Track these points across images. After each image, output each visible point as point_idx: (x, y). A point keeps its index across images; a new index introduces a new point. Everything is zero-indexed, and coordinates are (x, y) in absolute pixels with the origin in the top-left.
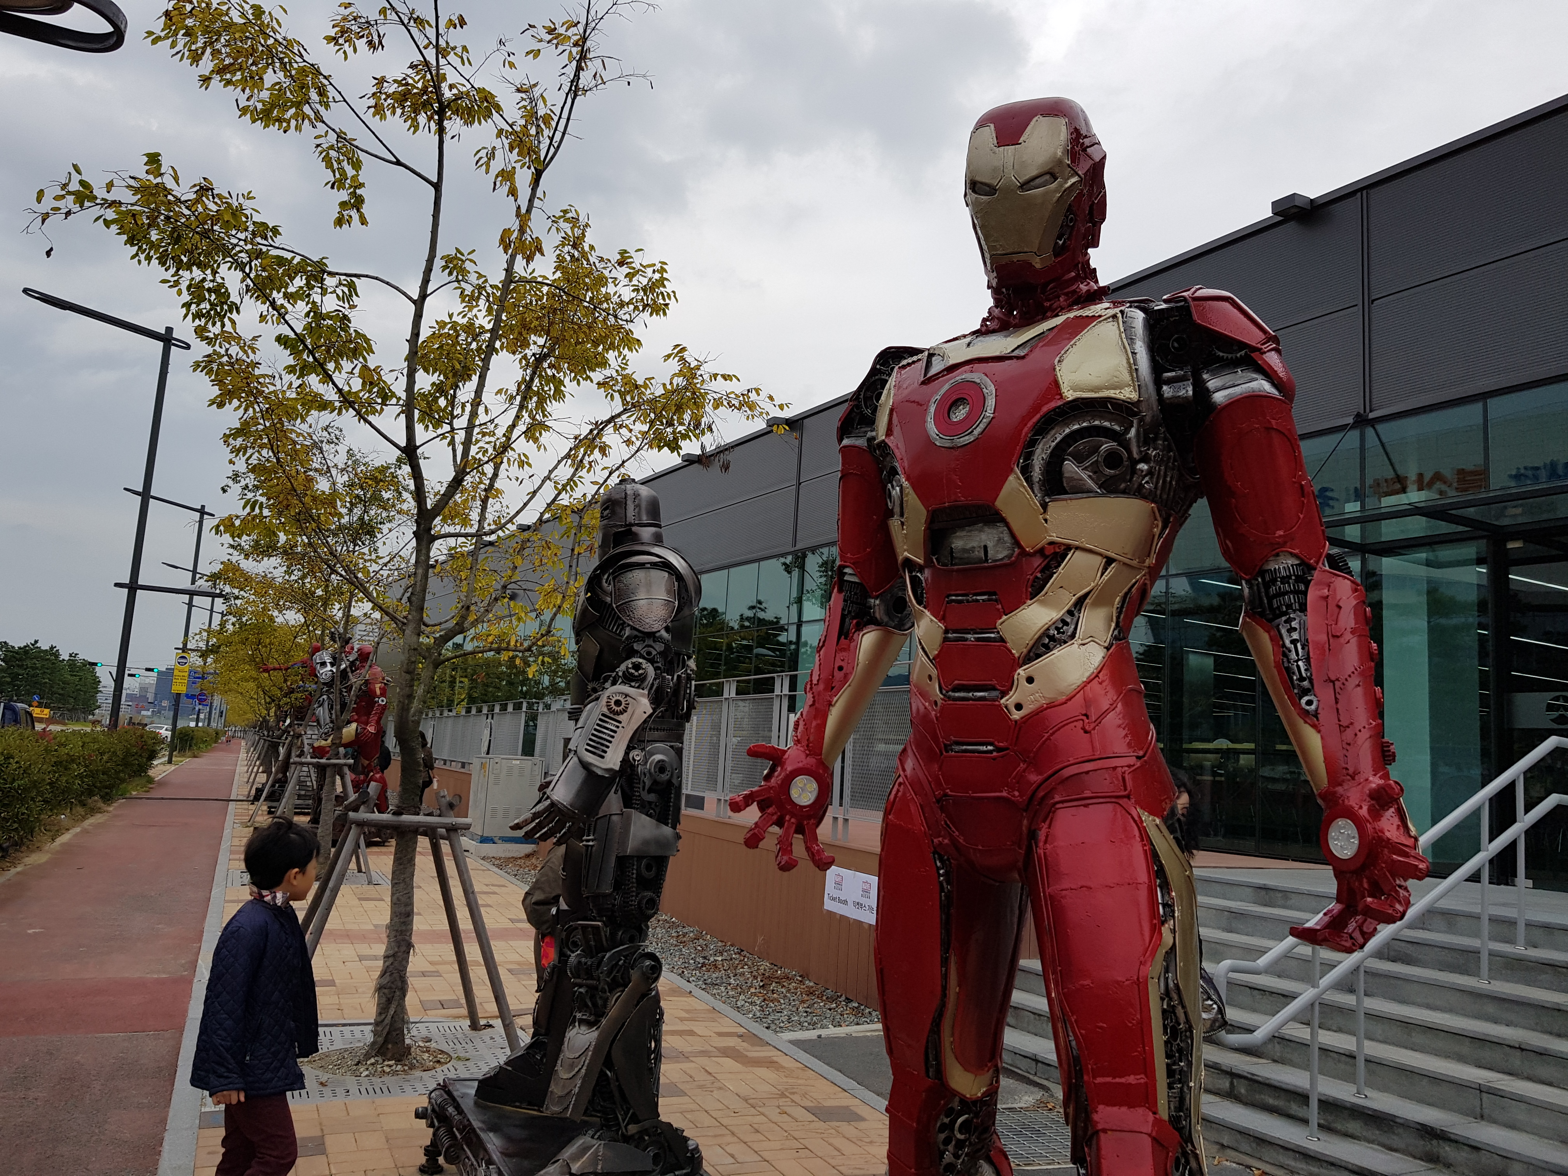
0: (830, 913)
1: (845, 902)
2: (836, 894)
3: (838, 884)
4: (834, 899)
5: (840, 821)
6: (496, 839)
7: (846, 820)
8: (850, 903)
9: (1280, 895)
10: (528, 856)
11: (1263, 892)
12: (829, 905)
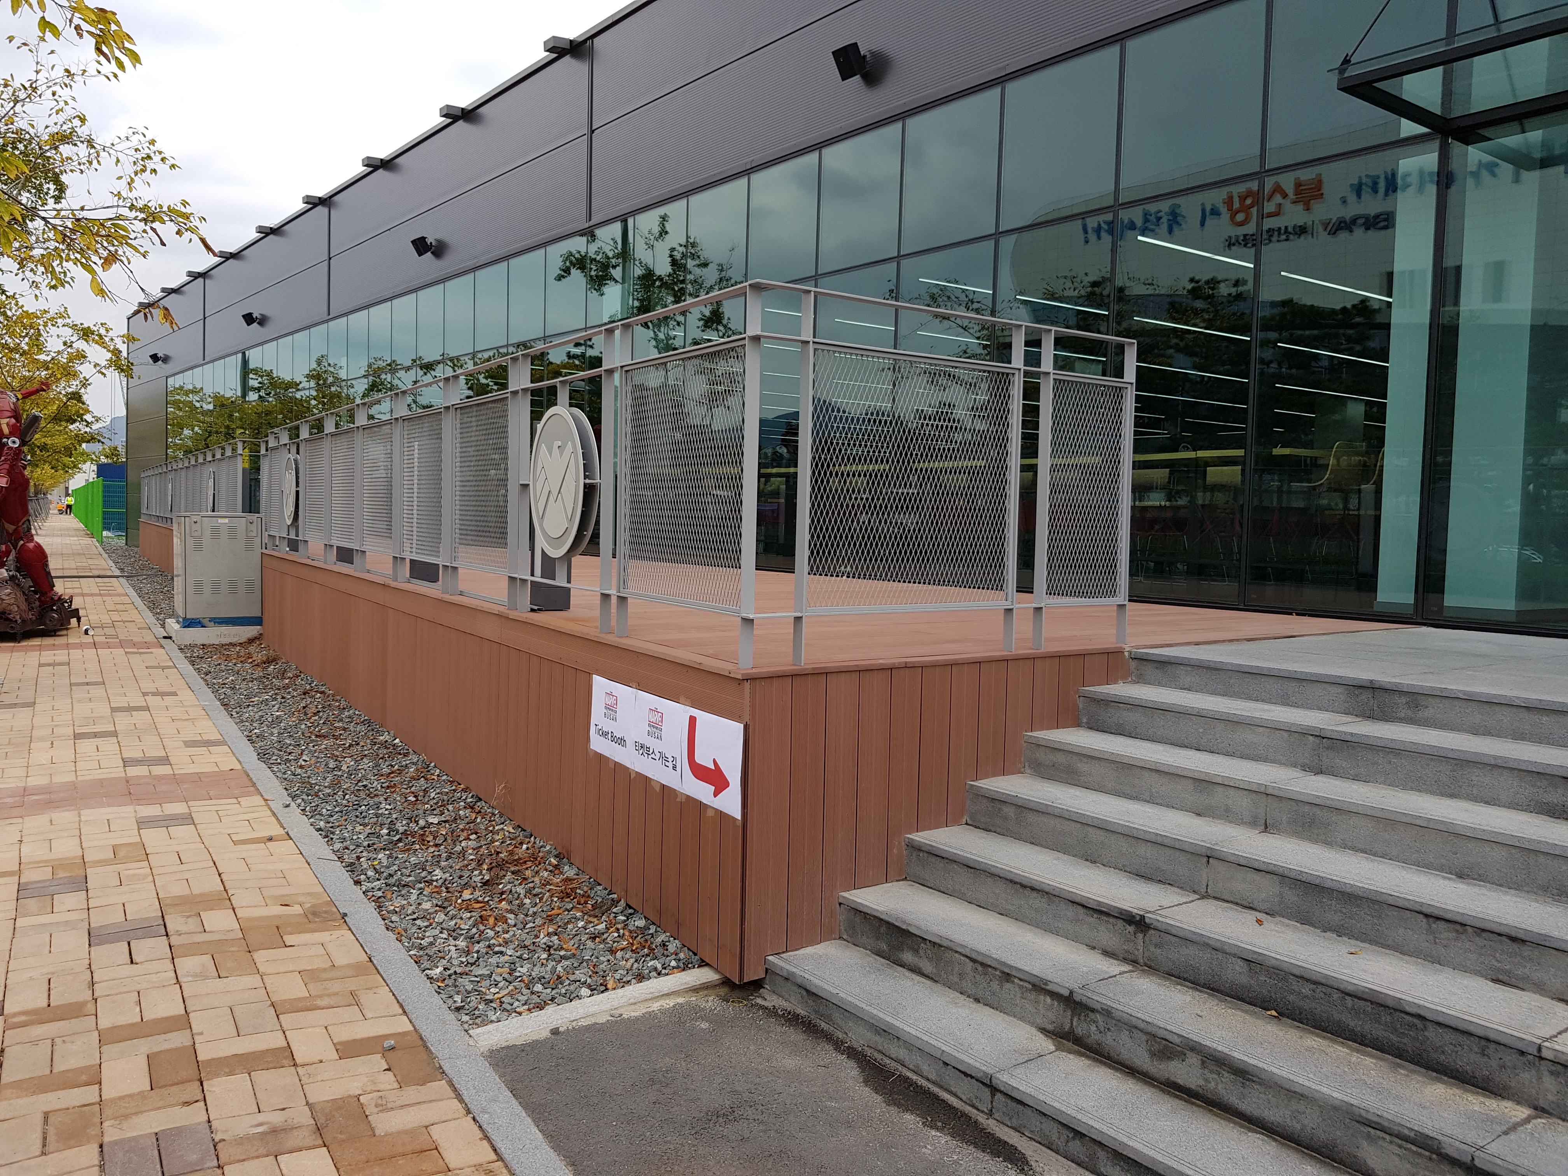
0: (600, 757)
1: (621, 741)
2: (607, 725)
3: (611, 709)
4: (605, 734)
5: (614, 600)
6: (206, 622)
7: (622, 599)
8: (630, 744)
9: (1404, 700)
10: (251, 641)
11: (1365, 696)
12: (598, 744)
